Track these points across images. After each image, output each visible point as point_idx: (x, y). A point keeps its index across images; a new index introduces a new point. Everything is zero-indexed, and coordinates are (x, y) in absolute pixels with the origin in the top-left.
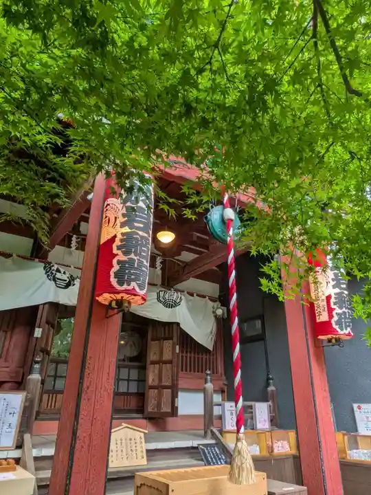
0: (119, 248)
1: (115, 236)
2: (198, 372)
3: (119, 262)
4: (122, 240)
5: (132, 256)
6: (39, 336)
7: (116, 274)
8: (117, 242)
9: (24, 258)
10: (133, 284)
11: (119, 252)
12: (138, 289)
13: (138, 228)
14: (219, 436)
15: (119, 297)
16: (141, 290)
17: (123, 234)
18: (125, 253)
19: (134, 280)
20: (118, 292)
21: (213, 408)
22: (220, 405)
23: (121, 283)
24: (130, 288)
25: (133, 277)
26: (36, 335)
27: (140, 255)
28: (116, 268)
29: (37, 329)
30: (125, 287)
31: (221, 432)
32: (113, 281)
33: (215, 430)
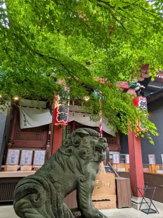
0: (58, 110)
1: (57, 107)
2: (112, 144)
3: (58, 114)
4: (59, 108)
5: (62, 112)
6: (50, 134)
7: (58, 118)
8: (58, 109)
9: (45, 109)
10: (63, 120)
11: (58, 112)
12: (64, 121)
13: (63, 104)
14: (111, 165)
15: (59, 124)
16: (65, 121)
17: (59, 106)
18: (60, 112)
19: (63, 119)
20: (58, 123)
21: (109, 156)
22: (111, 155)
23: (59, 120)
24: (62, 121)
25: (62, 118)
26: (49, 133)
27: (65, 112)
28: (58, 116)
29: (49, 132)
30: (60, 121)
31: (112, 164)
32: (57, 120)
33: (109, 163)
